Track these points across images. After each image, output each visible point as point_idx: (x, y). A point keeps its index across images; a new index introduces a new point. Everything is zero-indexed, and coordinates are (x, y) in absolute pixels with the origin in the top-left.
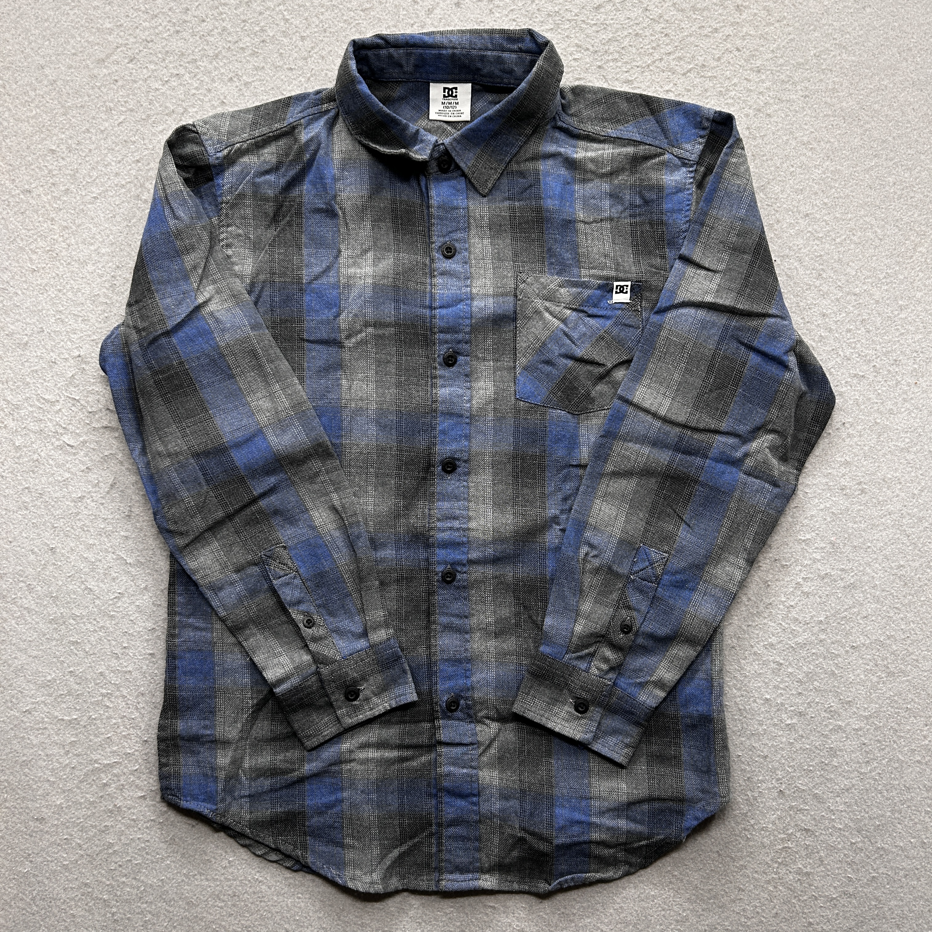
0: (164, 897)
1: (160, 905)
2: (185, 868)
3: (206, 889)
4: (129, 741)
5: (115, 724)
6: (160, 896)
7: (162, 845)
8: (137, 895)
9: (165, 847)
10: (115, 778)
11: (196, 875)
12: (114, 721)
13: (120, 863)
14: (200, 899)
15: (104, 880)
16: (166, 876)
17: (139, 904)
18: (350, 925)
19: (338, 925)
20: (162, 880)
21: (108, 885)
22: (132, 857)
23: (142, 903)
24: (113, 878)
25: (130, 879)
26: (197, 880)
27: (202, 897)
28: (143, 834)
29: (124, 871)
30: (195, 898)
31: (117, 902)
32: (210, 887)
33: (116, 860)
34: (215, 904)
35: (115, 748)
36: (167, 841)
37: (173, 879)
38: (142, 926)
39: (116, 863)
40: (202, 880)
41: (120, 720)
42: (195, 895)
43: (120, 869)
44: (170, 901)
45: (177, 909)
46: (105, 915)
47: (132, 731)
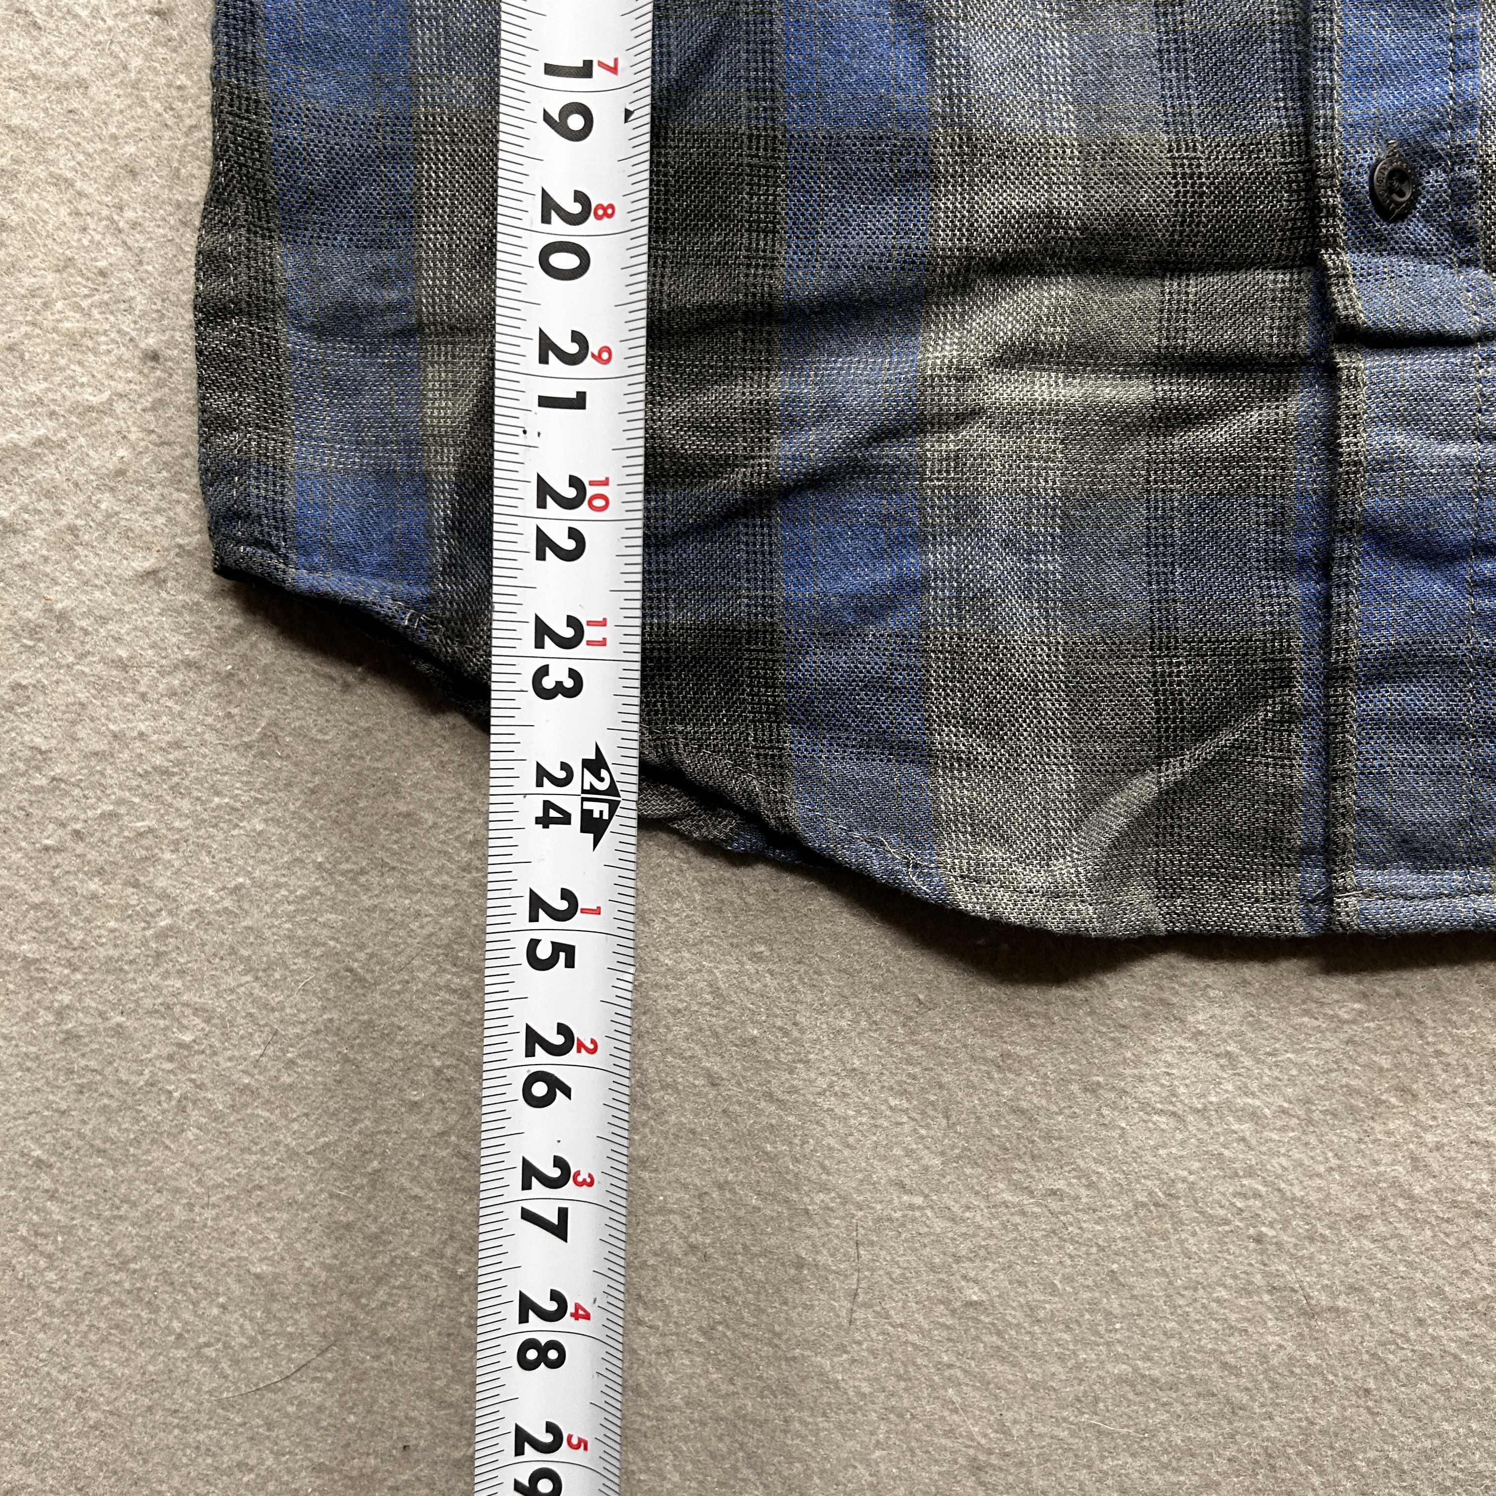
0: (245, 953)
1: (230, 981)
2: (320, 846)
3: (402, 925)
4: (91, 358)
5: (33, 293)
6: (233, 951)
7: (229, 758)
8: (145, 943)
9: (243, 764)
10: (44, 505)
11: (363, 872)
12: (28, 281)
13: (78, 826)
14: (382, 963)
15: (22, 886)
16: (248, 874)
17: (153, 978)
18: (957, 1064)
19: (910, 1061)
20: (238, 888)
21: (36, 907)
22: (120, 802)
23: (166, 975)
24: (54, 881)
25: (117, 885)
26: (367, 889)
27: (387, 954)
28: (156, 717)
29: (92, 855)
30: (362, 956)
31: (75, 970)
32: (418, 914)
33: (62, 815)
34: (441, 981)
35: (37, 388)
36: (248, 746)
37: (278, 886)
38: (170, 1058)
39: (63, 825)
40: (387, 890)
41: (50, 277)
42: (361, 947)
43: (80, 848)
44: (269, 968)
45: (296, 997)
46: (28, 1017)
47: (99, 321)
